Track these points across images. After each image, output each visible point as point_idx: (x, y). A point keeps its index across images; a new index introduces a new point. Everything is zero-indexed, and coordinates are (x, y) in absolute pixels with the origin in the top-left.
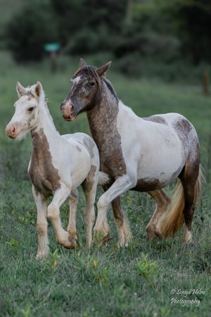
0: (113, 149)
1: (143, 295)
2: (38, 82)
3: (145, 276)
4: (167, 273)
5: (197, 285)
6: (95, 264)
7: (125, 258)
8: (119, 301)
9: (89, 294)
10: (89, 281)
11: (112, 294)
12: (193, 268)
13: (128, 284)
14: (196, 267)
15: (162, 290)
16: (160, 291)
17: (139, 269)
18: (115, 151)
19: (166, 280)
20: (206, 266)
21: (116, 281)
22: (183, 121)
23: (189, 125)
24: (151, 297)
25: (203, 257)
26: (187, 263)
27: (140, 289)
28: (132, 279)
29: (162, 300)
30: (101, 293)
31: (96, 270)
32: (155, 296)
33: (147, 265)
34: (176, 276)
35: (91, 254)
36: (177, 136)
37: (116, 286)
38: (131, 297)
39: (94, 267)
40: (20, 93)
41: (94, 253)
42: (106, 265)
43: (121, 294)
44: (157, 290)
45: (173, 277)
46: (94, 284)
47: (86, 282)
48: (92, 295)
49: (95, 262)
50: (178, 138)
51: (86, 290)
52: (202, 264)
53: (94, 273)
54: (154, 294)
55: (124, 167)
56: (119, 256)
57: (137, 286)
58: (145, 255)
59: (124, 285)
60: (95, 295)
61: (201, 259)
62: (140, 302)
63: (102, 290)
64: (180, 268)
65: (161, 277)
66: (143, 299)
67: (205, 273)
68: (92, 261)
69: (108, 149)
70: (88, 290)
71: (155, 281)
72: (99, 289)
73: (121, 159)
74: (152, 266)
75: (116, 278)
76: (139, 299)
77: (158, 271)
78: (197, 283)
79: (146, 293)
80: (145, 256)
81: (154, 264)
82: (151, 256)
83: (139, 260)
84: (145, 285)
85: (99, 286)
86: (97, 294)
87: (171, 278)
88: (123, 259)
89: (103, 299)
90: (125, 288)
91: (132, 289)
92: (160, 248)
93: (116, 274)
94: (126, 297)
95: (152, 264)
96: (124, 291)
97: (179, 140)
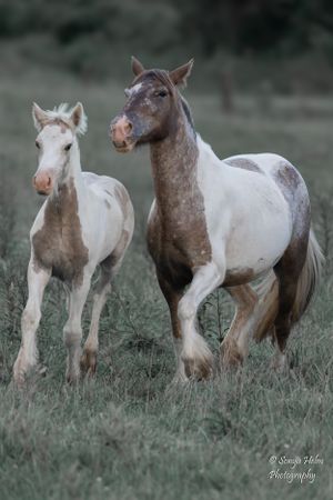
0: (192, 218)
1: (113, 481)
2: (79, 103)
3: (116, 447)
4: (158, 440)
5: (213, 462)
6: (25, 426)
7: (80, 413)
8: (70, 493)
9: (13, 480)
10: (13, 457)
11: (56, 481)
12: (205, 430)
13: (84, 461)
14: (212, 430)
15: (148, 472)
16: (145, 473)
17: (105, 433)
18: (195, 223)
19: (156, 453)
20: (229, 425)
21: (62, 457)
22: (287, 169)
23: (296, 176)
24: (129, 484)
25: (222, 410)
26: (194, 421)
27: (107, 470)
28: (93, 453)
29: (149, 491)
30: (35, 479)
31: (25, 437)
32: (135, 482)
33: (120, 426)
34: (175, 446)
35: (17, 407)
36: (281, 195)
37: (62, 465)
38: (90, 485)
39: (22, 431)
40: (39, 121)
41: (21, 406)
42: (44, 426)
43: (73, 480)
44: (139, 472)
45: (169, 448)
46: (23, 463)
47: (8, 458)
48: (19, 483)
49: (24, 421)
50: (283, 198)
51: (7, 473)
52: (222, 424)
53: (22, 441)
54: (134, 480)
55: (208, 249)
56: (69, 410)
57: (103, 465)
58: (117, 407)
59: (77, 463)
60: (25, 482)
61: (219, 415)
62: (107, 494)
63: (38, 473)
64: (182, 429)
65: (147, 447)
66: (113, 489)
67: (227, 440)
68: (19, 420)
69: (184, 218)
70: (11, 474)
71: (136, 455)
72: (33, 471)
73: (204, 236)
74: (130, 427)
75: (64, 451)
76: (107, 488)
77: (140, 437)
78: (214, 458)
79: (119, 477)
80: (116, 410)
81: (132, 423)
82: (127, 410)
83: (106, 417)
84: (116, 463)
85: (31, 466)
86: (28, 480)
87: (165, 450)
88: (75, 416)
89: (39, 490)
90: (79, 468)
91: (93, 470)
92: (145, 395)
93: (63, 443)
94: (81, 485)
95: (130, 424)
96: (79, 475)
97: (285, 202)
